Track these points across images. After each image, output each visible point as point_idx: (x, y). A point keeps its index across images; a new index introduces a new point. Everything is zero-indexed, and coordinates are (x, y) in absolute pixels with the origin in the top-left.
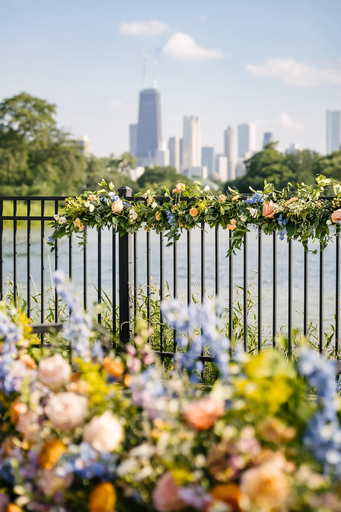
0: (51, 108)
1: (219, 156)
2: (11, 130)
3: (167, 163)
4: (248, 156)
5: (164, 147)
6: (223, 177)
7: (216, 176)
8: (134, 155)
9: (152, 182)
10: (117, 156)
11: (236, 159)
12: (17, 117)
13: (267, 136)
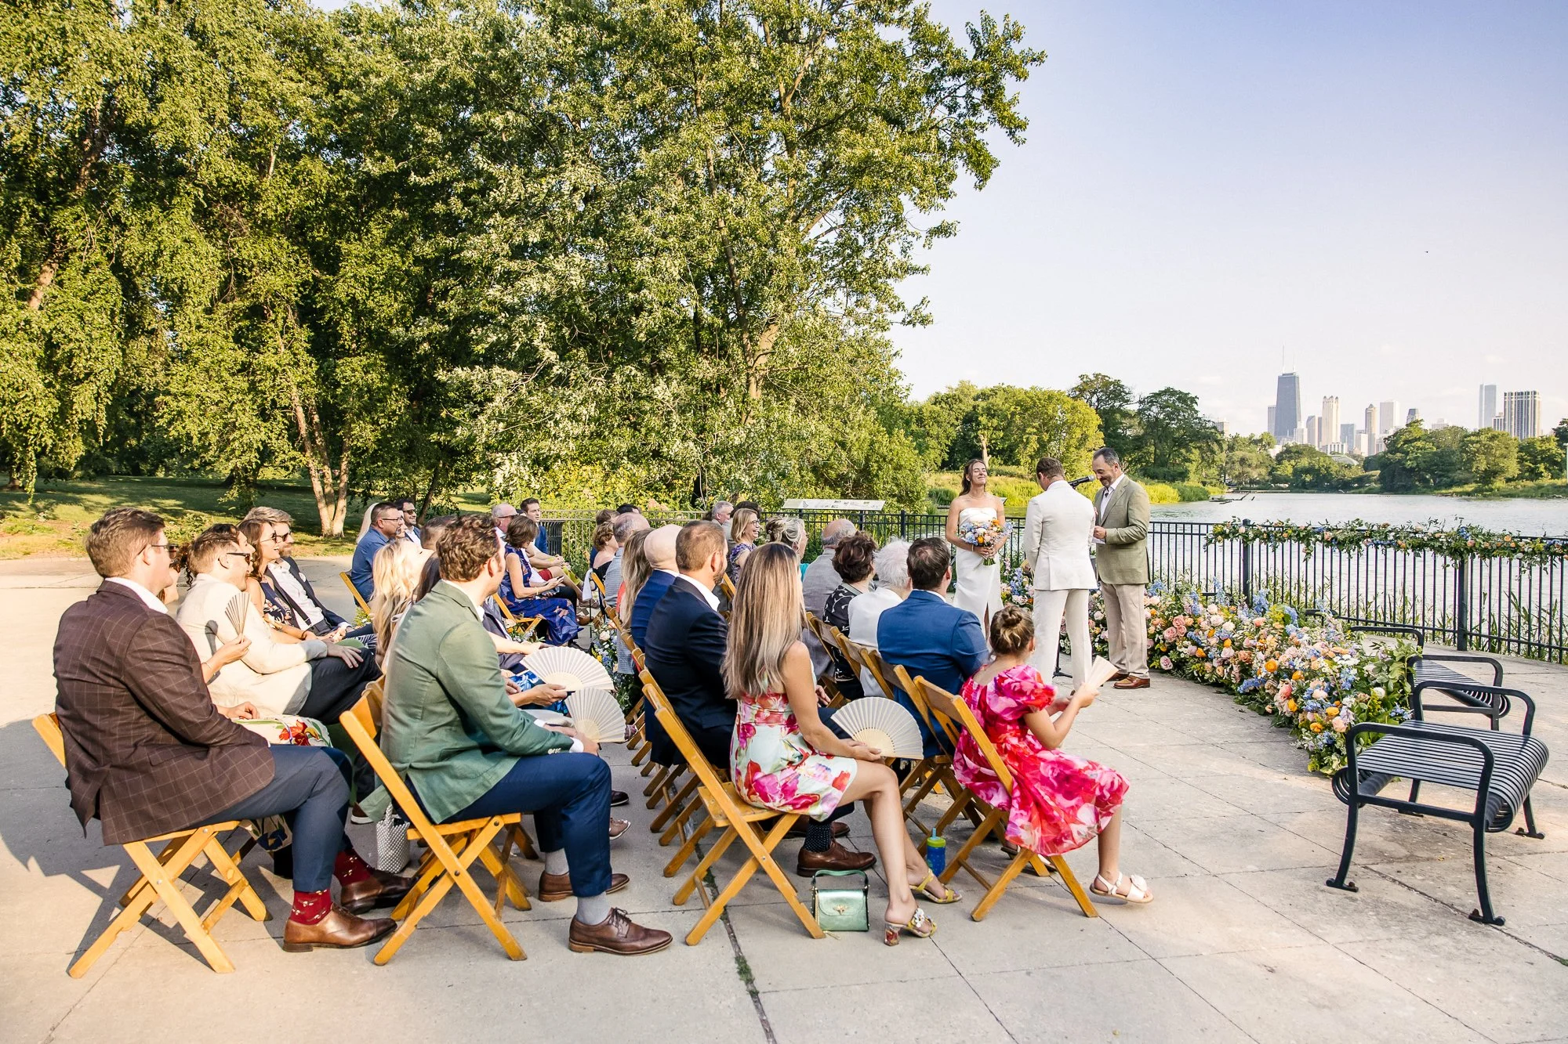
0: (1193, 400)
1: (1360, 432)
2: (1157, 419)
3: (1305, 442)
4: (1391, 432)
5: (1302, 425)
6: (1365, 453)
7: (1356, 452)
8: (1272, 434)
9: (1290, 458)
10: (1257, 437)
11: (1379, 435)
12: (1162, 408)
13: (1412, 412)
